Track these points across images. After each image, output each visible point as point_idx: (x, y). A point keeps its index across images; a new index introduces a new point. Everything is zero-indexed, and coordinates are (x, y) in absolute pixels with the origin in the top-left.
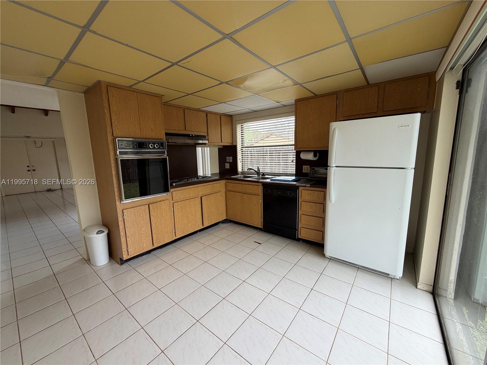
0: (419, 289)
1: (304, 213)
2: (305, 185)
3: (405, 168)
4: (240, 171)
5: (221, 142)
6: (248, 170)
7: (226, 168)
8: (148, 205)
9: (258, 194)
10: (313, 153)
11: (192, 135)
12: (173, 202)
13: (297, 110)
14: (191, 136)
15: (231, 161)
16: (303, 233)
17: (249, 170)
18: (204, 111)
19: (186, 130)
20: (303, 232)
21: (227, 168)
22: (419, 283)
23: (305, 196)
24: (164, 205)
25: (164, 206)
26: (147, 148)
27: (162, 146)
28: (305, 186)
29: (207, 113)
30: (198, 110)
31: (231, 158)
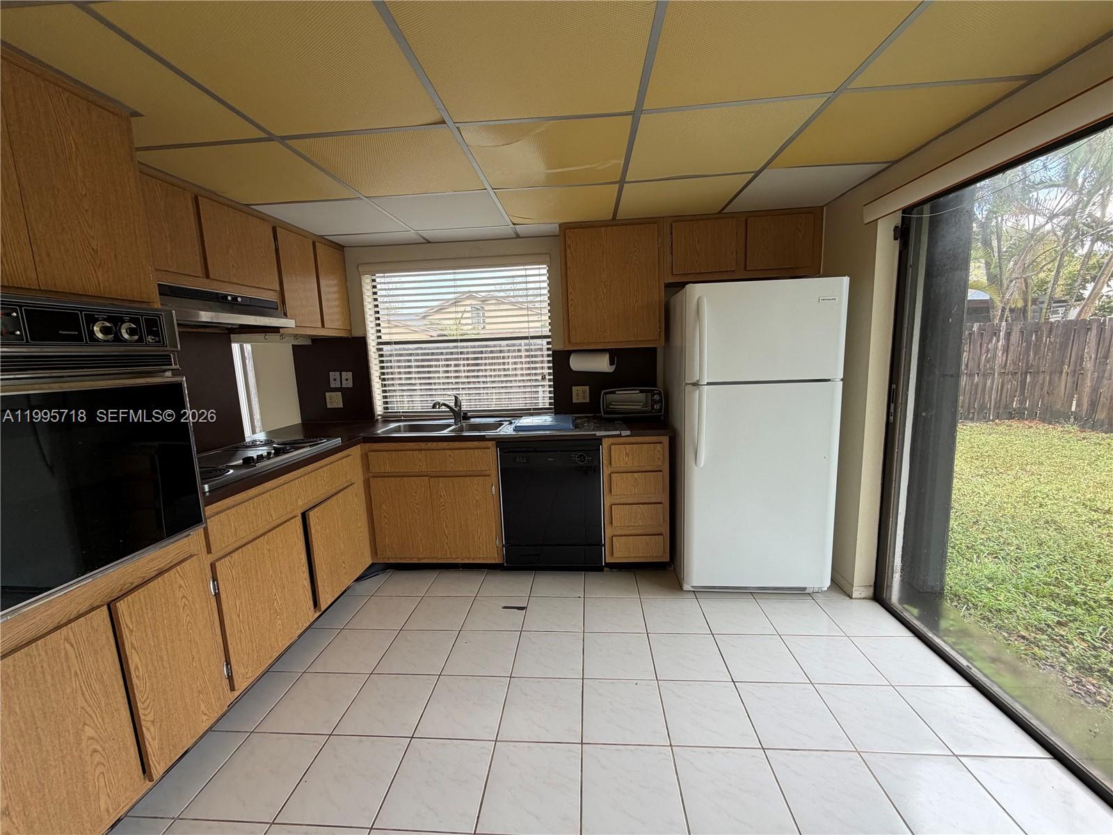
0: (855, 599)
1: (617, 502)
2: (618, 432)
3: (829, 380)
4: (379, 413)
5: (323, 326)
6: (434, 407)
7: (329, 406)
8: (105, 608)
9: (487, 473)
10: (608, 355)
11: (235, 298)
12: (211, 558)
13: (568, 251)
14: (229, 302)
15: (350, 385)
16: (618, 549)
17: (439, 408)
18: (263, 218)
19: (207, 276)
20: (618, 546)
21: (336, 406)
22: (854, 588)
23: (619, 459)
24: (182, 583)
25: (180, 587)
26: (78, 338)
27: (156, 334)
28: (620, 436)
29: (276, 228)
30: (246, 210)
31: (348, 375)
